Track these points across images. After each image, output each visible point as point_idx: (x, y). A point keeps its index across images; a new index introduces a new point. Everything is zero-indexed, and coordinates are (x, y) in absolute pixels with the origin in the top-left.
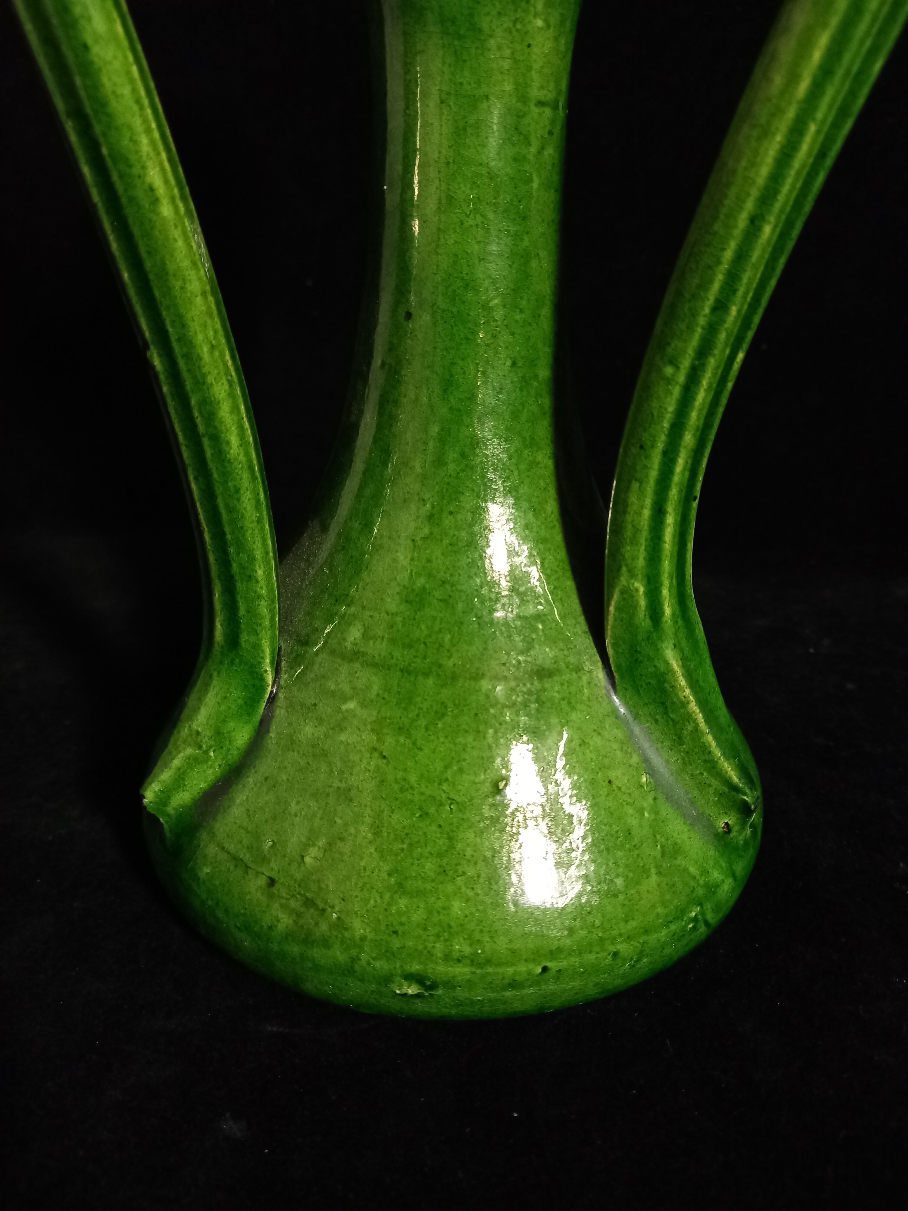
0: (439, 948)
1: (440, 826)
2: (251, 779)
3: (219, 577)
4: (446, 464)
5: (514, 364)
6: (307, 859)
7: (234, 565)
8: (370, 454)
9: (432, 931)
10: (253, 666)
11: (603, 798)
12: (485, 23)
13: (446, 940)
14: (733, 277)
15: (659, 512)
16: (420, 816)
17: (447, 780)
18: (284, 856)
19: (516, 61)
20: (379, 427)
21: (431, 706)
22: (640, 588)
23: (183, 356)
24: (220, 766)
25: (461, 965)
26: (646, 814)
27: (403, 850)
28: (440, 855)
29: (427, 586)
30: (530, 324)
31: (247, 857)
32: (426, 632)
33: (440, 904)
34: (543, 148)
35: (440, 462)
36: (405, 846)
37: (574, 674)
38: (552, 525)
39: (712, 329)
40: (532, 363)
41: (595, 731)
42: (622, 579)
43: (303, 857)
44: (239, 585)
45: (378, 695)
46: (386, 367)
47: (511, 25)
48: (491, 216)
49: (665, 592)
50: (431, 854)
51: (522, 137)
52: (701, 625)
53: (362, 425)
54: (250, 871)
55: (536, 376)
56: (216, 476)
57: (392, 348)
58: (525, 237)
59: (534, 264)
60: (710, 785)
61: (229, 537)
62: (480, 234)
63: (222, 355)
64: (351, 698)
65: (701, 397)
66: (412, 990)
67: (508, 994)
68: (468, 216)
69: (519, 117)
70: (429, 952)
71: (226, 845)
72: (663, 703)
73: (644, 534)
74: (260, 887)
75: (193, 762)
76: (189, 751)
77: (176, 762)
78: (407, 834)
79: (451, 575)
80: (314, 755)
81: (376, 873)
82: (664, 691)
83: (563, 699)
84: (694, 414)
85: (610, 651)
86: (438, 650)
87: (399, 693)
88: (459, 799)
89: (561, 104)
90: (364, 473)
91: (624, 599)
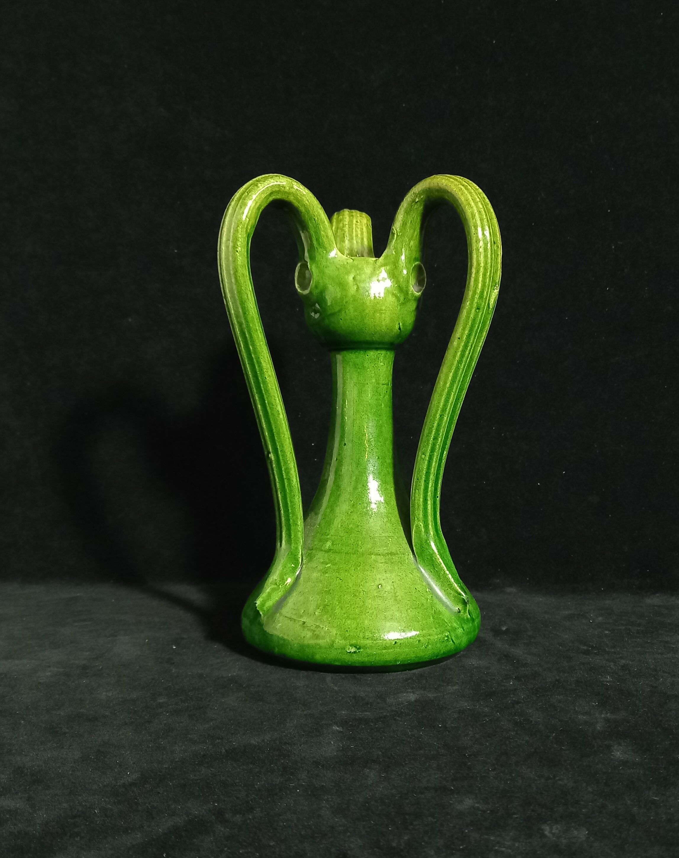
0: (361, 635)
1: (360, 599)
2: (295, 594)
3: (285, 526)
4: (358, 489)
5: (378, 458)
6: (316, 613)
7: (291, 520)
8: (333, 487)
9: (359, 629)
10: (295, 556)
11: (413, 593)
12: (366, 365)
13: (363, 632)
14: (438, 431)
15: (425, 500)
16: (354, 596)
17: (362, 585)
18: (308, 614)
19: (375, 374)
20: (335, 479)
21: (356, 563)
22: (422, 524)
23: (282, 455)
24: (283, 591)
25: (368, 640)
26: (429, 600)
27: (348, 606)
28: (361, 607)
29: (353, 527)
30: (383, 446)
31: (295, 617)
32: (353, 541)
33: (361, 621)
34: (385, 396)
35: (355, 488)
36: (349, 605)
37: (402, 555)
38: (393, 509)
39: (434, 445)
40: (384, 458)
41: (410, 573)
42: (416, 522)
43: (315, 613)
44: (292, 527)
45: (338, 561)
46: (338, 460)
47: (374, 365)
48: (370, 415)
49: (430, 527)
50: (358, 607)
51: (378, 394)
52: (445, 540)
53: (329, 479)
54: (296, 621)
55: (386, 462)
56: (288, 491)
57: (339, 454)
58: (380, 421)
59: (384, 428)
60: (451, 594)
61: (290, 511)
62: (366, 420)
63: (292, 455)
64: (329, 563)
65: (434, 464)
66: (353, 650)
67: (384, 651)
68: (363, 415)
69: (377, 388)
70: (358, 636)
71: (287, 615)
72: (433, 565)
73: (421, 507)
74: (300, 625)
75: (273, 590)
76: (273, 586)
77: (268, 590)
78: (349, 602)
79: (361, 523)
80: (317, 582)
81: (340, 614)
82: (433, 560)
83: (399, 562)
84: (432, 469)
85: (414, 548)
86: (357, 546)
87: (345, 560)
88: (366, 591)
89: (389, 384)
90: (330, 494)
91: (417, 529)
